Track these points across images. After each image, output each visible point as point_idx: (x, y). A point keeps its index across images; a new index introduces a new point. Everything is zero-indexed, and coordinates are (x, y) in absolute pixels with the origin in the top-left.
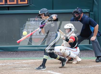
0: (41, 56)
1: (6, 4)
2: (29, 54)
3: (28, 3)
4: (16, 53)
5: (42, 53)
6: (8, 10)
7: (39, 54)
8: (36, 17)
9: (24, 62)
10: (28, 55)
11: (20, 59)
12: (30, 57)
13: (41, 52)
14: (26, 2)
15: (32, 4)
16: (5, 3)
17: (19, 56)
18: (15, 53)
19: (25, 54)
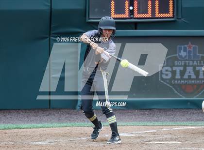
0: (198, 119)
1: (131, 18)
2: (175, 115)
3: (174, 15)
4: (150, 112)
5: (200, 114)
6: (136, 29)
7: (194, 115)
8: (190, 43)
9: (164, 130)
10: (172, 116)
11: (156, 123)
12: (177, 121)
13: (199, 111)
14: (171, 15)
15: (182, 17)
16: (130, 15)
17: (156, 118)
18: (148, 112)
19: (166, 115)
